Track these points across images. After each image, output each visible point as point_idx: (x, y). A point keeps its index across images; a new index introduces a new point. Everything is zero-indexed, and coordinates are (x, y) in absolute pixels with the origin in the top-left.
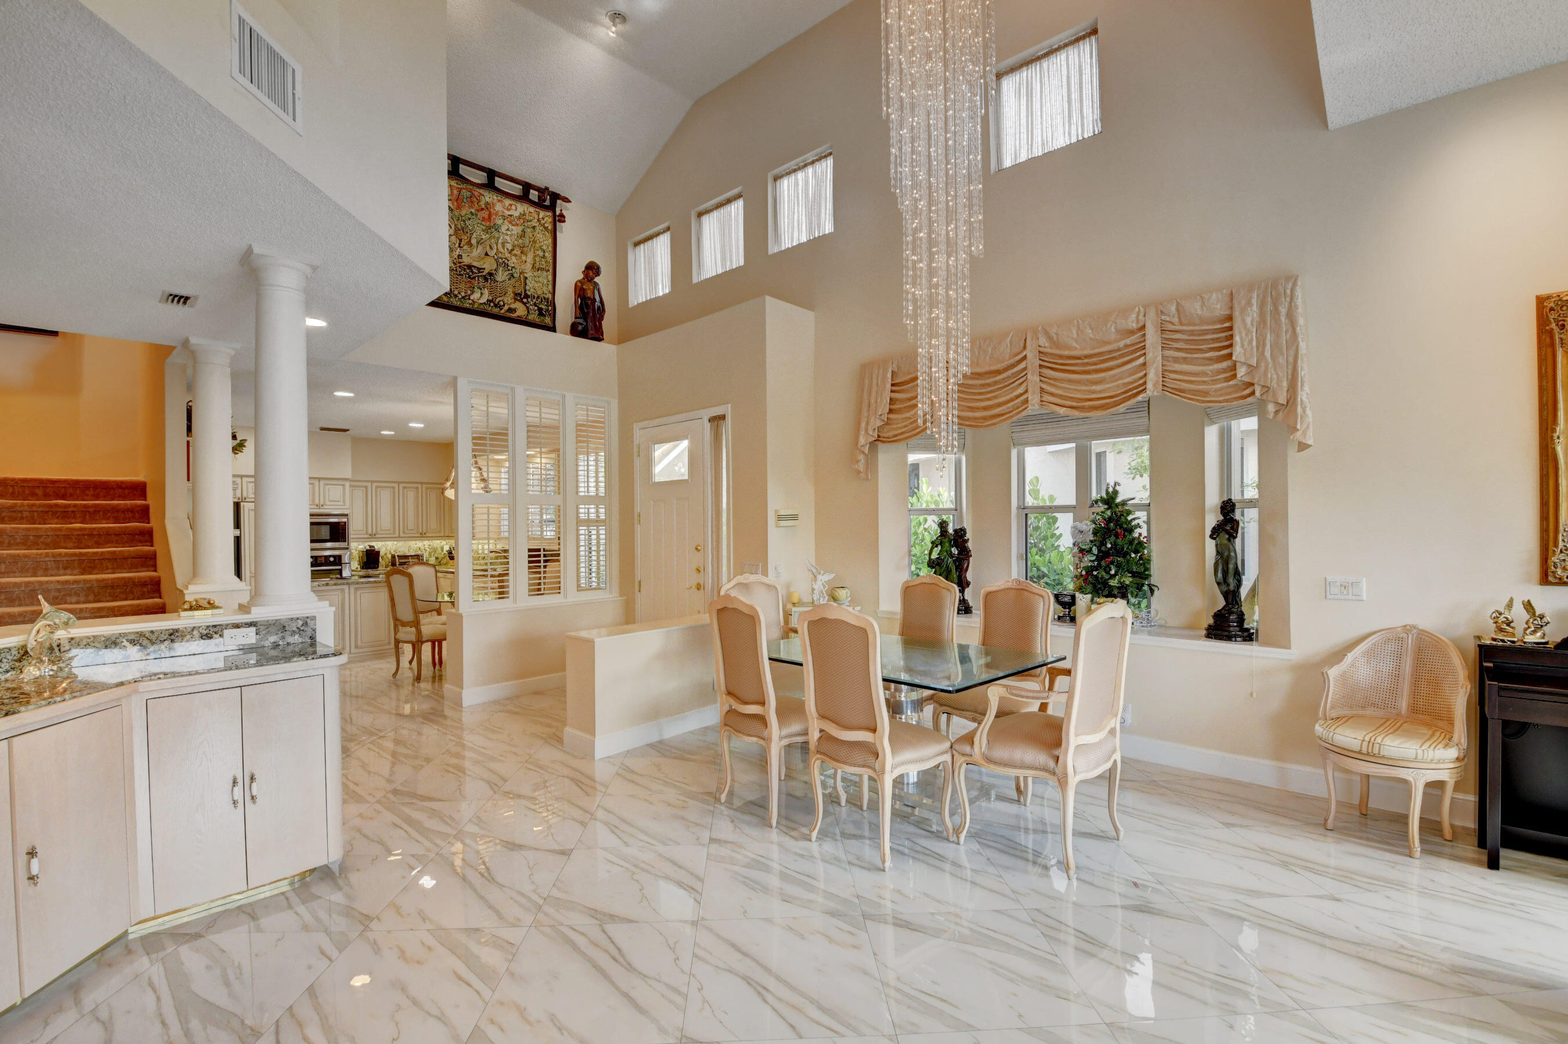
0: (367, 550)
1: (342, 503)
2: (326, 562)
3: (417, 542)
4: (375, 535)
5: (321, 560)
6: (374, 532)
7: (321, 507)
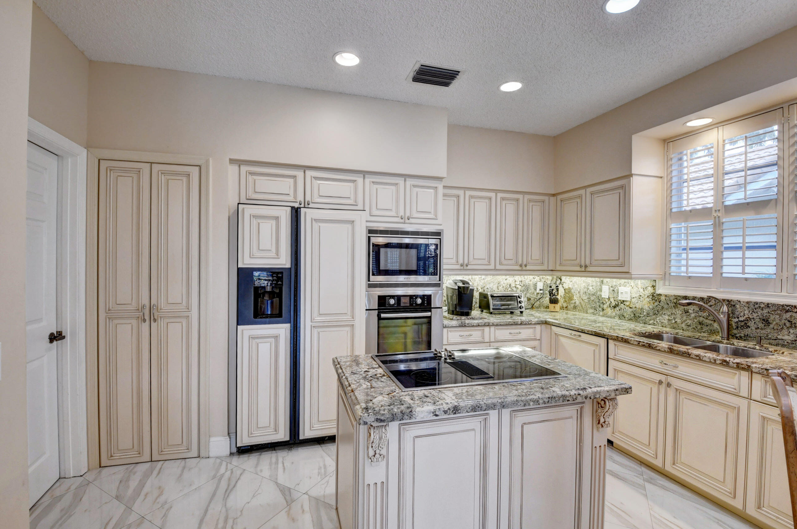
0: (459, 288)
1: (433, 217)
2: (411, 304)
3: (508, 277)
4: (467, 266)
5: (405, 302)
6: (466, 262)
7: (407, 221)
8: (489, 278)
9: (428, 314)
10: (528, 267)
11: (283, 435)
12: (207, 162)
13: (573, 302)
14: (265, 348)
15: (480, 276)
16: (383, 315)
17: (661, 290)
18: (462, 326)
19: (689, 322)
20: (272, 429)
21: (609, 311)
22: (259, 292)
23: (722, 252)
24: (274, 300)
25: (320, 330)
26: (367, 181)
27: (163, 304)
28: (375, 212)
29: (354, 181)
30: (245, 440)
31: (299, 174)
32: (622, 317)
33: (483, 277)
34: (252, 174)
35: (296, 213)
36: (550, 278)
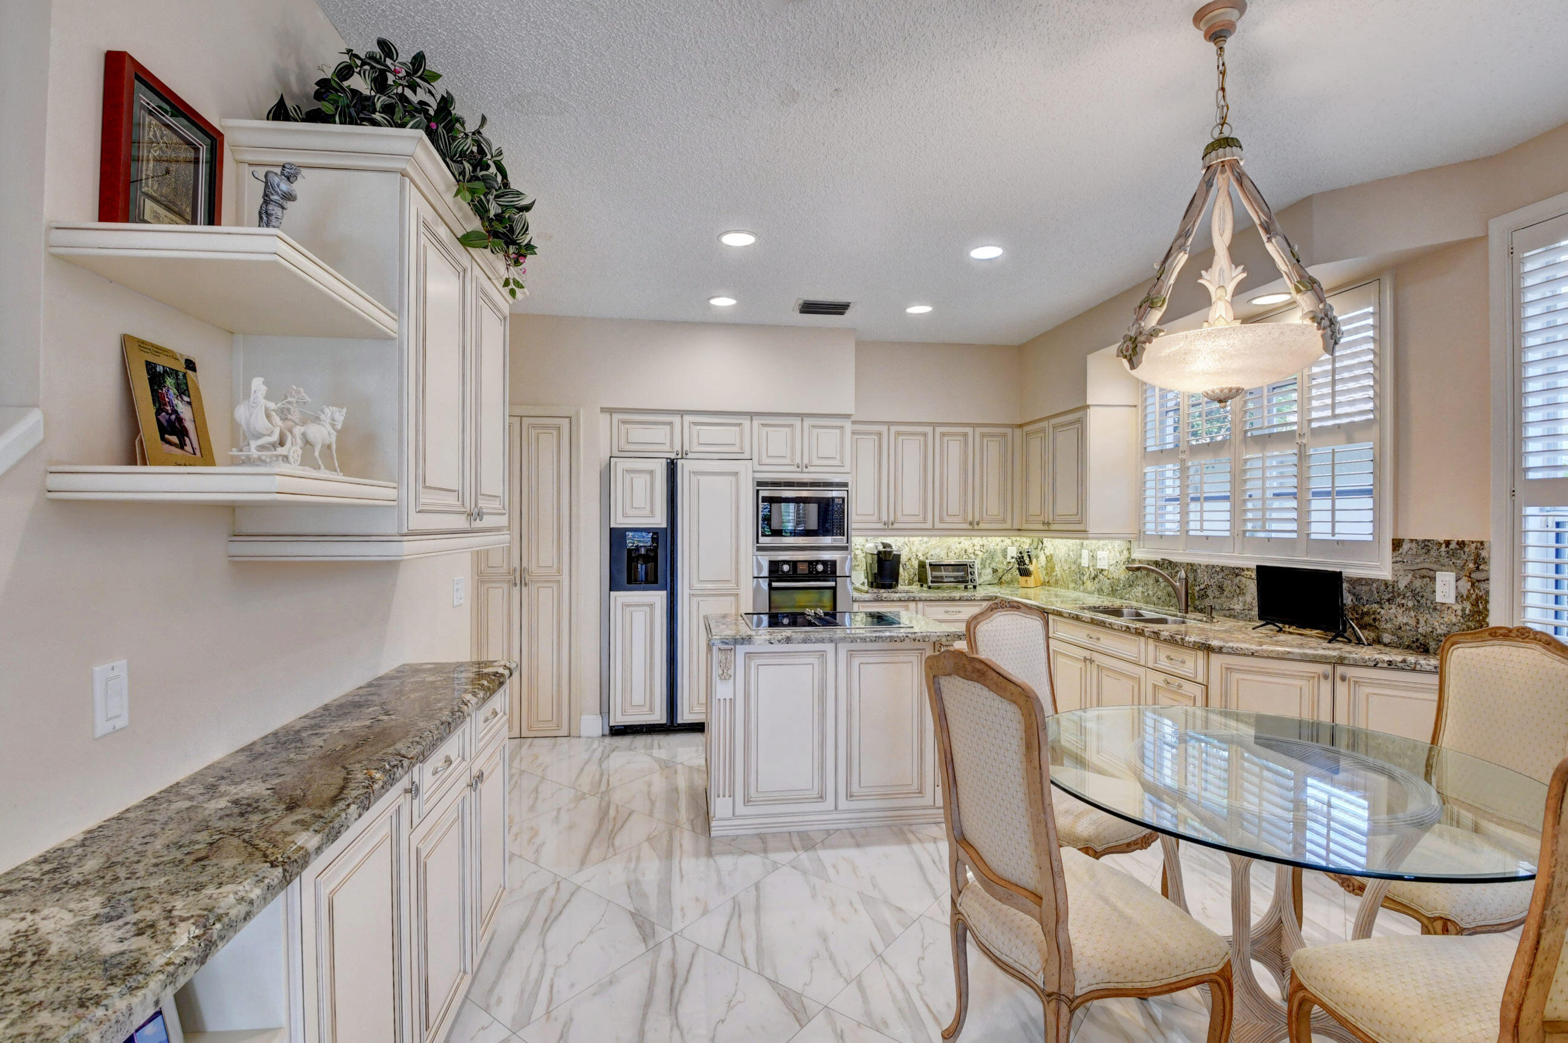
0: (879, 553)
1: (837, 462)
2: (810, 572)
3: (962, 539)
4: (892, 524)
5: (803, 569)
6: (892, 518)
7: (805, 470)
8: (934, 541)
9: (832, 584)
10: (982, 526)
11: (659, 716)
12: (578, 413)
13: (1054, 574)
14: (640, 618)
15: (920, 538)
16: (774, 584)
17: (1138, 554)
18: (878, 601)
19: (1160, 593)
20: (646, 709)
21: (1089, 585)
22: (633, 556)
23: (1188, 504)
24: (649, 565)
25: (700, 599)
26: (756, 423)
27: (533, 568)
28: (765, 460)
29: (740, 425)
30: (619, 719)
31: (676, 420)
32: (1100, 591)
33: (925, 539)
34: (624, 422)
35: (672, 467)
36: (1028, 541)
